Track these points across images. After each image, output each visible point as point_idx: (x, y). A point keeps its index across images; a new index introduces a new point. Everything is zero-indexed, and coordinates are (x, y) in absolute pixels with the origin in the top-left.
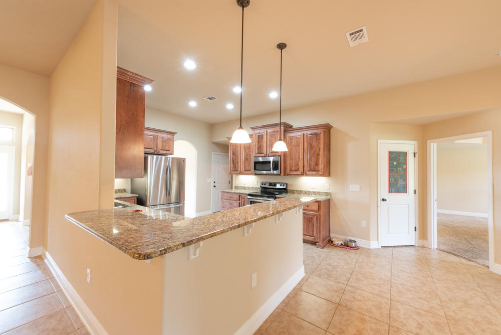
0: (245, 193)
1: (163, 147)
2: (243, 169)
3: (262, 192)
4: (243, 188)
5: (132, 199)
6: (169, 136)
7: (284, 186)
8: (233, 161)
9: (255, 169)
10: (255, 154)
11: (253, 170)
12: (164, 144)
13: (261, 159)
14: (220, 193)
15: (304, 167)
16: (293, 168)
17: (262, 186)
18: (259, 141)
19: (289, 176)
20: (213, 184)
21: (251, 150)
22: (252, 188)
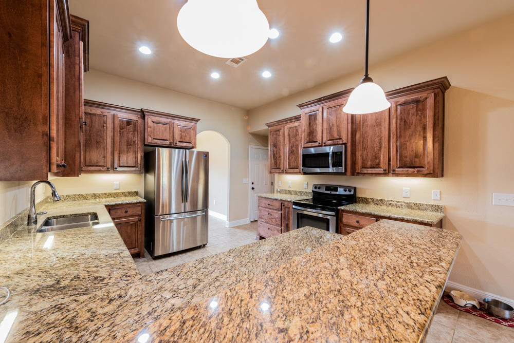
0: (289, 200)
1: (181, 137)
2: (287, 166)
3: (314, 199)
4: (287, 192)
5: (139, 206)
6: (191, 124)
7: (350, 191)
8: (274, 155)
9: (304, 166)
10: (304, 144)
11: (301, 167)
12: (183, 134)
13: (313, 151)
14: (257, 198)
15: (389, 160)
16: (369, 163)
17: (315, 190)
18: (310, 124)
19: (360, 176)
20: (250, 186)
21: (298, 138)
22: (300, 192)
